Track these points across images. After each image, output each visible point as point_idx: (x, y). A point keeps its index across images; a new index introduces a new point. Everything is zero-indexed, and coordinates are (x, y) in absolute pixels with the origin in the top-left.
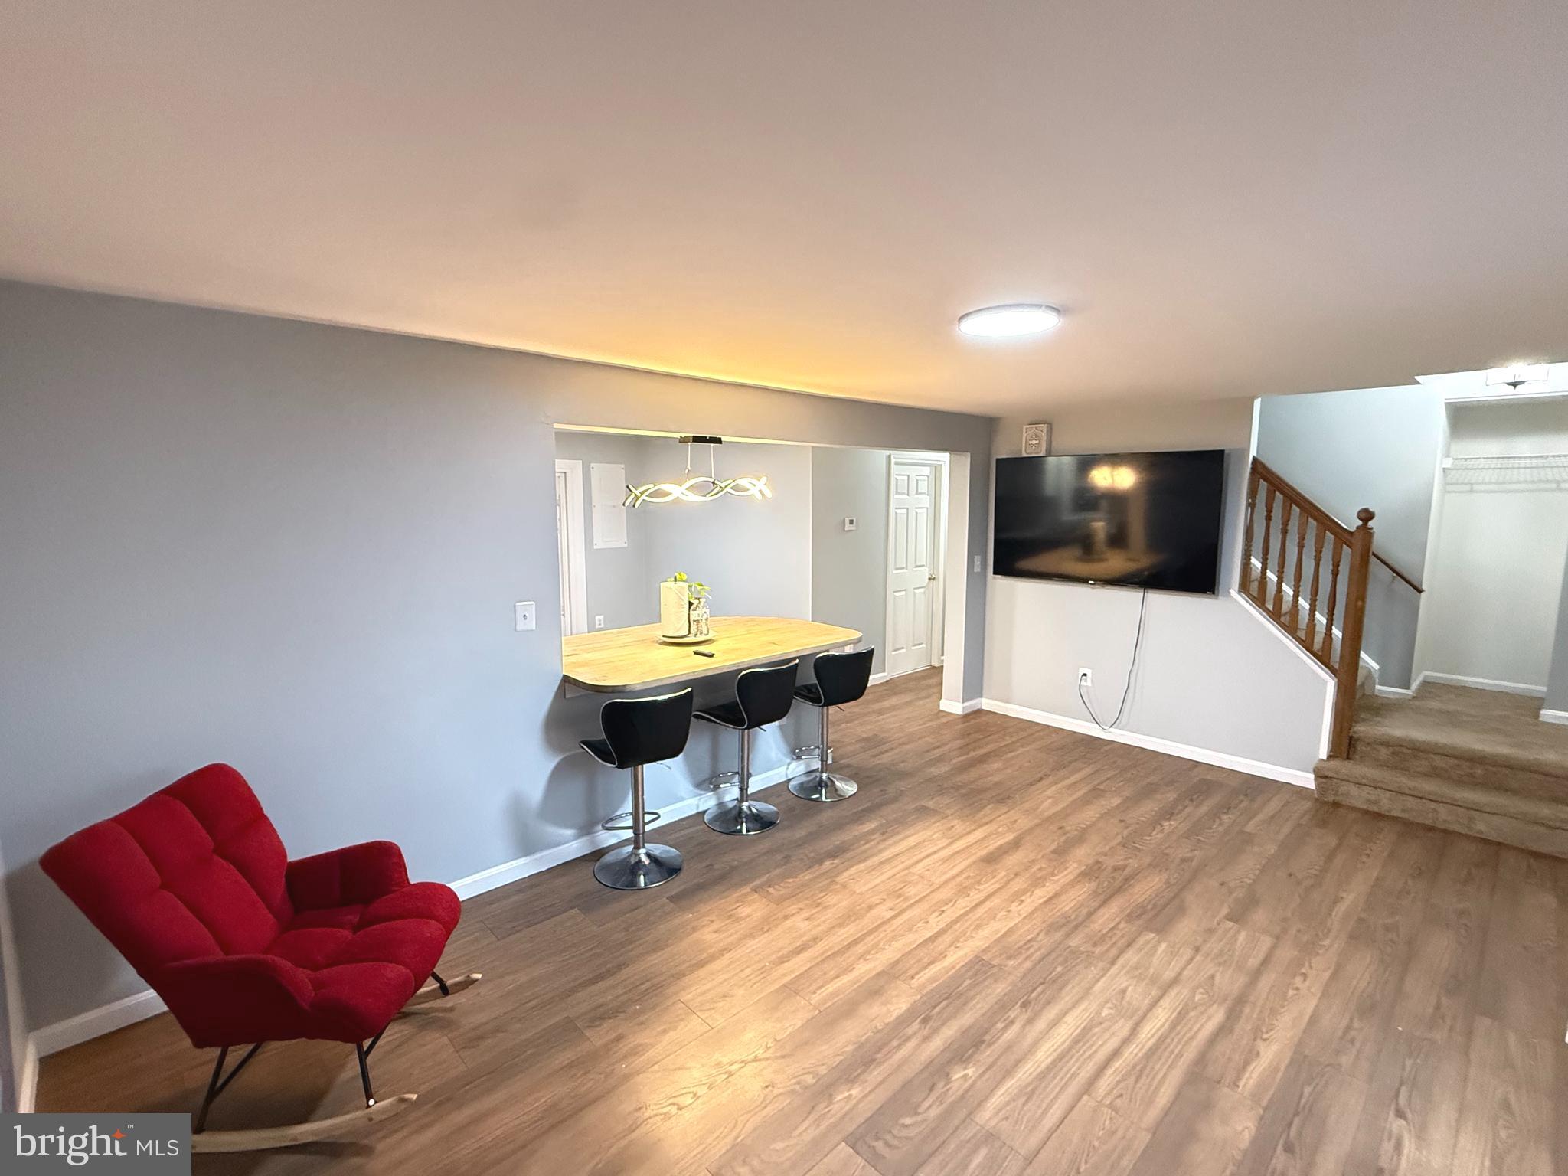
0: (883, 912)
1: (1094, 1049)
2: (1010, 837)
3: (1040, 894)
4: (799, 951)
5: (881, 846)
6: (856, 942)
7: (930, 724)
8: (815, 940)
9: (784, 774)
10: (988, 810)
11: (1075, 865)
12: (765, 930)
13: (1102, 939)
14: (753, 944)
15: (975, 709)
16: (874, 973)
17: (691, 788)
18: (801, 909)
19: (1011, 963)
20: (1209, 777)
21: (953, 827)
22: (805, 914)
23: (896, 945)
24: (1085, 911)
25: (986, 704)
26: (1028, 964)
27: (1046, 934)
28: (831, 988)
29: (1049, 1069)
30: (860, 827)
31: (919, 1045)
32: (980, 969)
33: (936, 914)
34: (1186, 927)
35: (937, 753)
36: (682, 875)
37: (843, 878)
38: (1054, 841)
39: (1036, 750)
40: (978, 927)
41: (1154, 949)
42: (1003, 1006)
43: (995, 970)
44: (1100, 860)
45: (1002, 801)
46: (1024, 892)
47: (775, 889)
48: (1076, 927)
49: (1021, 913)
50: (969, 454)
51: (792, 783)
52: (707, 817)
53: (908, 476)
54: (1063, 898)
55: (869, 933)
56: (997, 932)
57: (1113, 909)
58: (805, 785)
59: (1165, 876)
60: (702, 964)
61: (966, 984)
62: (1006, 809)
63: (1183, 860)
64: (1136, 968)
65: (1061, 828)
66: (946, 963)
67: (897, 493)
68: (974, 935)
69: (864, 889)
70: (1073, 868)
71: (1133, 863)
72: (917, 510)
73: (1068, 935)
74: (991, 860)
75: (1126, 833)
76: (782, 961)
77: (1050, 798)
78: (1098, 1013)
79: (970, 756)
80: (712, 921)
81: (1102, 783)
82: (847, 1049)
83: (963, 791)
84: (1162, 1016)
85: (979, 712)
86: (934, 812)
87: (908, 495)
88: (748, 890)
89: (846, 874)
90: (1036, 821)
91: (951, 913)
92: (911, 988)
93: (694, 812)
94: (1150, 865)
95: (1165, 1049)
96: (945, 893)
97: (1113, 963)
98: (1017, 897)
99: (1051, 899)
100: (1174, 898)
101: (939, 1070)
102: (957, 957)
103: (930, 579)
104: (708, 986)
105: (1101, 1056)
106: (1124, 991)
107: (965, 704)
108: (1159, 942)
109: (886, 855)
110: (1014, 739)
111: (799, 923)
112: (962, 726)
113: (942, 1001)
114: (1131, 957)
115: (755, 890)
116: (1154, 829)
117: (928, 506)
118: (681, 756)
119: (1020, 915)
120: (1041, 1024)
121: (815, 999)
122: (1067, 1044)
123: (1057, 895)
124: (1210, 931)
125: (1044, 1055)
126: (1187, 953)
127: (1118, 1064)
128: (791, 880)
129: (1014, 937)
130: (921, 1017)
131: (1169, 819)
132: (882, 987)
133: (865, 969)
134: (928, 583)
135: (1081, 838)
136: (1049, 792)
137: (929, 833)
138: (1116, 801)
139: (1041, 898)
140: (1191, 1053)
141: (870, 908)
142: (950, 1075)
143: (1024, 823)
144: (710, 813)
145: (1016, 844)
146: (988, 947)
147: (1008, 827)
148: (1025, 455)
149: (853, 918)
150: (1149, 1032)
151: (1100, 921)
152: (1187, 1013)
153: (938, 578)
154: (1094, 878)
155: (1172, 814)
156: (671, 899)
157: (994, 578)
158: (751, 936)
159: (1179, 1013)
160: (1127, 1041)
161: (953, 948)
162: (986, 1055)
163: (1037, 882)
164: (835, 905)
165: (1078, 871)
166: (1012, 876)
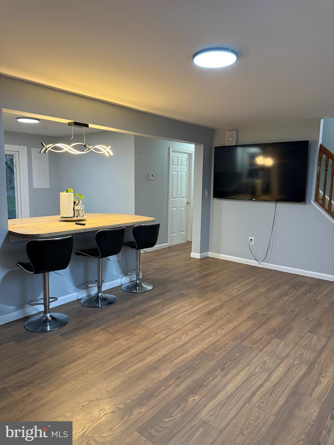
0: (162, 335)
1: (252, 384)
2: (219, 304)
3: (231, 326)
4: (120, 353)
5: (162, 310)
6: (148, 348)
7: (186, 262)
8: (129, 348)
9: (120, 282)
10: (209, 294)
11: (246, 314)
12: (106, 345)
13: (257, 342)
14: (99, 351)
15: (205, 257)
16: (156, 360)
17: (74, 288)
18: (124, 336)
19: (217, 353)
20: (302, 280)
21: (194, 301)
22: (125, 338)
23: (166, 348)
24: (250, 332)
25: (210, 254)
26: (224, 353)
27: (233, 341)
28: (135, 367)
29: (231, 394)
30: (153, 302)
31: (174, 388)
32: (203, 356)
33: (185, 335)
34: (291, 336)
35: (189, 273)
36: (67, 325)
37: (143, 323)
38: (237, 305)
39: (231, 271)
40: (203, 340)
41: (278, 345)
42: (212, 371)
43: (209, 356)
44: (257, 312)
45: (215, 290)
46: (224, 325)
47: (112, 329)
48: (246, 338)
49: (222, 333)
50: (203, 144)
51: (123, 286)
52: (82, 301)
53: (178, 157)
54: (241, 327)
55: (154, 344)
56: (212, 341)
57: (262, 330)
58: (129, 286)
59: (283, 317)
60: (73, 361)
61: (197, 362)
62: (217, 294)
63: (292, 311)
64: (271, 352)
65: (240, 300)
66: (188, 354)
67: (173, 165)
68: (201, 343)
69: (153, 327)
70: (245, 315)
71: (270, 313)
72: (181, 173)
73: (242, 341)
74: (210, 313)
75: (268, 301)
76: (112, 358)
77: (236, 289)
78: (254, 370)
79: (203, 274)
80: (80, 343)
81: (258, 283)
82: (141, 392)
83: (199, 287)
84: (281, 370)
85: (207, 258)
86: (185, 295)
87: (178, 166)
88: (99, 329)
89: (145, 321)
90: (230, 298)
91: (191, 335)
92: (172, 365)
93: (76, 299)
94: (277, 313)
95: (282, 383)
96: (190, 327)
97: (261, 351)
98: (221, 327)
99: (235, 328)
100: (287, 325)
101: (182, 398)
102: (193, 352)
103: (187, 203)
104: (75, 370)
105: (254, 388)
106: (265, 361)
107: (202, 254)
108: (281, 342)
109: (164, 312)
110: (221, 267)
111: (122, 342)
112: (200, 263)
113: (185, 370)
114: (269, 348)
115: (102, 329)
116: (280, 299)
117: (186, 171)
118: (68, 268)
119: (221, 334)
120: (229, 376)
121: (127, 372)
122: (240, 384)
123: (238, 326)
124: (302, 337)
125: (230, 388)
126: (292, 345)
127: (262, 390)
128: (119, 325)
129: (219, 343)
130: (175, 378)
131: (286, 296)
132: (159, 366)
133: (150, 359)
134: (187, 205)
135: (249, 304)
136: (236, 287)
137: (183, 304)
138: (264, 290)
139: (231, 327)
140: (293, 383)
141: (155, 334)
142: (188, 400)
143: (224, 298)
144: (84, 300)
145: (221, 307)
146: (208, 347)
147: (218, 300)
148: (227, 145)
149: (147, 339)
150: (275, 377)
151: (256, 335)
152: (292, 368)
153: (191, 203)
154: (254, 319)
155: (287, 294)
156: (61, 335)
157: (214, 200)
158: (99, 348)
159: (289, 368)
160: (266, 380)
161: (191, 348)
162: (204, 391)
163: (229, 321)
164: (139, 334)
165: (247, 317)
166: (219, 319)
